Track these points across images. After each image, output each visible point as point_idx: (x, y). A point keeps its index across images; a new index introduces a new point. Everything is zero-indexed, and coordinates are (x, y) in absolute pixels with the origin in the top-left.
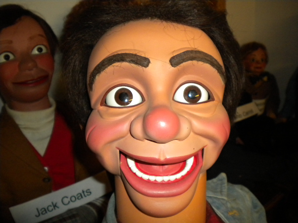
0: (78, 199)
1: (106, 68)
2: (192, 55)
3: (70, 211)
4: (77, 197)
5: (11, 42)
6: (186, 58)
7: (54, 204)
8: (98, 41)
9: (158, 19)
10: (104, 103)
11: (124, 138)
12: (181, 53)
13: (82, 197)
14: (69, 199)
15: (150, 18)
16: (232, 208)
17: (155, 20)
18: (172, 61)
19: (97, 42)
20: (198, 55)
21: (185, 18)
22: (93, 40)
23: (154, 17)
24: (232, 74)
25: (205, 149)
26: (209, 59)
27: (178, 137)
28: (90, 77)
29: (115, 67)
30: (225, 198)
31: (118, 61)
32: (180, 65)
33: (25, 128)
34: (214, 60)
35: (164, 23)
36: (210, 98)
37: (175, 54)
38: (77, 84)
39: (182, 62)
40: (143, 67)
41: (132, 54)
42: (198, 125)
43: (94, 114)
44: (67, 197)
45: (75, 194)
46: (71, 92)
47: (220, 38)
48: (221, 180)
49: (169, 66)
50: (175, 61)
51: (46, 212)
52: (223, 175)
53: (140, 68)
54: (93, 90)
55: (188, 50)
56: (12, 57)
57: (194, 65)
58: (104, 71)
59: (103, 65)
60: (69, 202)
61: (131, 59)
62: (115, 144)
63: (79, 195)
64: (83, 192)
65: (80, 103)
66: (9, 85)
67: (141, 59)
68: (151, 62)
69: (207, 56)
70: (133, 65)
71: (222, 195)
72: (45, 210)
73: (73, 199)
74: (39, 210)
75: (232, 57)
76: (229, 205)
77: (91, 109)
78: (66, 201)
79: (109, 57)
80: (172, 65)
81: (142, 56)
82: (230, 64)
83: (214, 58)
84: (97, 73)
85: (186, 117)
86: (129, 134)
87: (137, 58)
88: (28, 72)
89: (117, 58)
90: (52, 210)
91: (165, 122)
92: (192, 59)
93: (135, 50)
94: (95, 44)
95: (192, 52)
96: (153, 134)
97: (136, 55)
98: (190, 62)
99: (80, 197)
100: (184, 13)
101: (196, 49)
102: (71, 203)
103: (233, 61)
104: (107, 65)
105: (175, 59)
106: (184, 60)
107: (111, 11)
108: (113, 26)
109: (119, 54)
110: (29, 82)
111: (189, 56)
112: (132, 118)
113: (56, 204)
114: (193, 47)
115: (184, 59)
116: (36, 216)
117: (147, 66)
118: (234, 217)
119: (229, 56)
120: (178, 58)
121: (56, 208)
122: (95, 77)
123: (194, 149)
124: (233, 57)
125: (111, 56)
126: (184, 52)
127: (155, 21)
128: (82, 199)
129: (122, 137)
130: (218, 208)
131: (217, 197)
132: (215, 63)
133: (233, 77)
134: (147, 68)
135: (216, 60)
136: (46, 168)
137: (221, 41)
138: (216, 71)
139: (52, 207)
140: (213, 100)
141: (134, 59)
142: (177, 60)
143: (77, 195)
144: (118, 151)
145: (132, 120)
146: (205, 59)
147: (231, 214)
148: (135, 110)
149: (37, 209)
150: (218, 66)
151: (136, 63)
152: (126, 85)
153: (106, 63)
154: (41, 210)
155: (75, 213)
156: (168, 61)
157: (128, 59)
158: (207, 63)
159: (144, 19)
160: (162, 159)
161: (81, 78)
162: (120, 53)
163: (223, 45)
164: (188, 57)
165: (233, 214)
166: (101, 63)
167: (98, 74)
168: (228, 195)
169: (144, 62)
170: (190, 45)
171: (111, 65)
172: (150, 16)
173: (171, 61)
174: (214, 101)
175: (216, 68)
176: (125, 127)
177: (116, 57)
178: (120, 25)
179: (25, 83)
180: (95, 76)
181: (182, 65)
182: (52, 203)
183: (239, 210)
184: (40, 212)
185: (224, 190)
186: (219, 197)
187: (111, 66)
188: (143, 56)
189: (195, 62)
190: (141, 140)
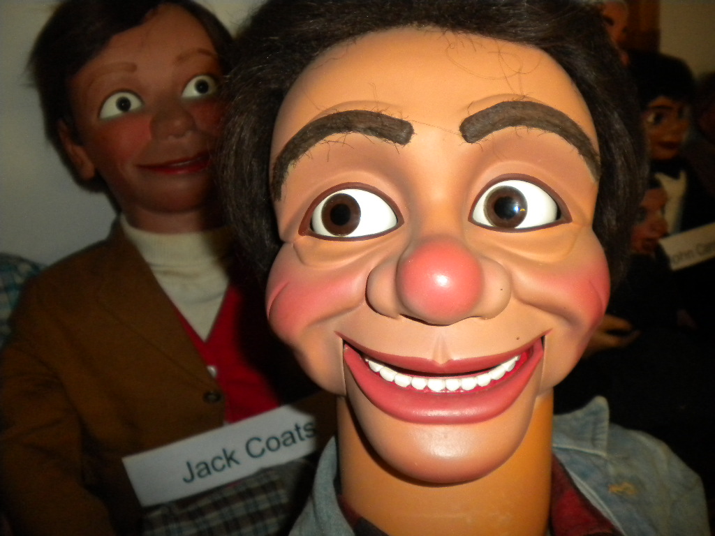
0: (285, 444)
1: (311, 145)
2: (513, 112)
3: (264, 471)
4: (281, 440)
5: (133, 68)
6: (500, 120)
7: (229, 454)
8: (295, 79)
9: (434, 26)
10: (309, 229)
11: (354, 312)
12: (487, 109)
13: (294, 441)
14: (263, 444)
15: (415, 23)
16: (619, 479)
17: (429, 28)
18: (465, 128)
19: (291, 84)
20: (530, 112)
21: (498, 22)
22: (283, 77)
23: (426, 21)
24: (616, 157)
25: (546, 337)
26: (557, 122)
27: (478, 311)
28: (274, 169)
29: (331, 144)
30: (603, 454)
31: (339, 130)
32: (486, 137)
33: (166, 273)
34: (568, 124)
35: (450, 35)
36: (561, 215)
37: (473, 111)
38: (247, 184)
39: (489, 132)
40: (397, 144)
41: (371, 113)
42: (527, 282)
43: (285, 255)
44: (259, 439)
45: (278, 434)
46: (234, 202)
47: (586, 68)
48: (595, 413)
49: (459, 140)
50: (473, 128)
51: (209, 473)
52: (600, 402)
53: (389, 146)
54: (282, 198)
55: (506, 100)
56: (135, 103)
57: (519, 137)
58: (307, 152)
59: (304, 141)
60: (263, 451)
61: (369, 124)
62: (333, 325)
63: (288, 435)
64: (297, 428)
65: (254, 227)
66: (130, 172)
67: (393, 125)
68: (415, 132)
69: (553, 116)
70: (374, 139)
71: (594, 446)
72: (207, 467)
73: (273, 444)
74: (193, 465)
75: (616, 115)
76: (612, 470)
77: (279, 243)
78: (256, 447)
79: (317, 121)
80: (465, 137)
81: (393, 116)
82: (613, 132)
83: (568, 119)
84: (291, 159)
85: (500, 261)
86: (365, 303)
87: (382, 122)
88: (172, 140)
89: (336, 123)
90: (224, 467)
91: (445, 275)
92: (515, 122)
93: (377, 103)
94: (288, 89)
95: (514, 104)
96: (417, 302)
97: (379, 115)
98: (509, 130)
99: (289, 441)
100: (498, 10)
101: (524, 97)
102: (268, 453)
103: (618, 126)
104: (312, 140)
105: (473, 124)
106: (495, 127)
107: (322, 10)
108: (329, 45)
109: (340, 114)
110: (175, 165)
111: (506, 115)
112: (372, 264)
113: (233, 453)
114: (518, 92)
115: (496, 123)
116: (185, 480)
117: (406, 140)
118: (622, 497)
119: (609, 113)
120: (481, 120)
121: (232, 463)
122: (287, 168)
123: (518, 339)
124: (620, 115)
125: (321, 119)
126: (495, 107)
127: (427, 31)
128: (294, 446)
129: (349, 309)
130: (584, 476)
131: (583, 450)
132: (573, 131)
133: (619, 163)
134: (406, 146)
135: (574, 124)
136: (212, 369)
137: (590, 76)
138: (576, 151)
139: (224, 461)
140: (569, 220)
141: (374, 125)
142: (478, 126)
143: (283, 435)
144: (340, 341)
145: (372, 268)
146: (548, 121)
147: (615, 489)
148: (378, 246)
149: (189, 465)
150: (579, 137)
151: (381, 135)
152: (357, 185)
153: (312, 135)
154: (198, 466)
155: (275, 478)
156: (456, 129)
157: (361, 126)
158: (553, 131)
159: (401, 28)
160: (441, 362)
161: (255, 168)
162: (342, 110)
163: (596, 86)
164: (503, 119)
165: (620, 489)
166: (298, 134)
167: (293, 162)
168: (610, 449)
169: (398, 131)
170: (511, 89)
171: (322, 138)
172: (416, 20)
173: (463, 129)
174: (571, 224)
175: (574, 144)
176: (356, 285)
177: (334, 121)
178: (344, 44)
179: (166, 168)
180: (287, 165)
181: (489, 137)
182: (224, 451)
183: (638, 484)
184: (195, 471)
185: (600, 436)
186: (587, 451)
187: (322, 141)
188: (397, 116)
189: (521, 129)
190: (392, 318)
